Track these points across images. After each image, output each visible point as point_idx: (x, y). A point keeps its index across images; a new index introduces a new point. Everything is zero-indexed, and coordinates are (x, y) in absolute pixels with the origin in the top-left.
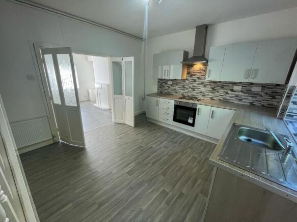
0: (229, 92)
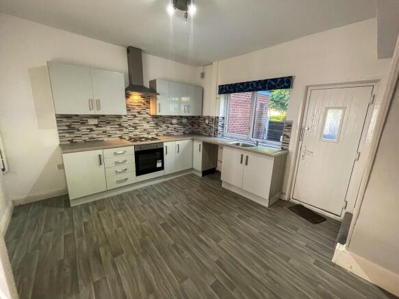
0: (170, 126)
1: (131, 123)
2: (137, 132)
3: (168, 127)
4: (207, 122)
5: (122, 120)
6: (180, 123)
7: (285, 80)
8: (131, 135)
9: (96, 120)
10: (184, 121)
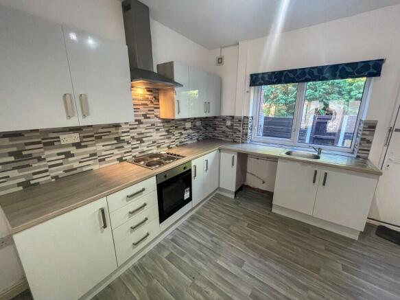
1: (134, 133)
2: (144, 147)
3: (181, 134)
4: (229, 123)
5: (120, 131)
6: (194, 127)
7: (371, 64)
8: (136, 153)
9: (77, 135)
10: (198, 123)
